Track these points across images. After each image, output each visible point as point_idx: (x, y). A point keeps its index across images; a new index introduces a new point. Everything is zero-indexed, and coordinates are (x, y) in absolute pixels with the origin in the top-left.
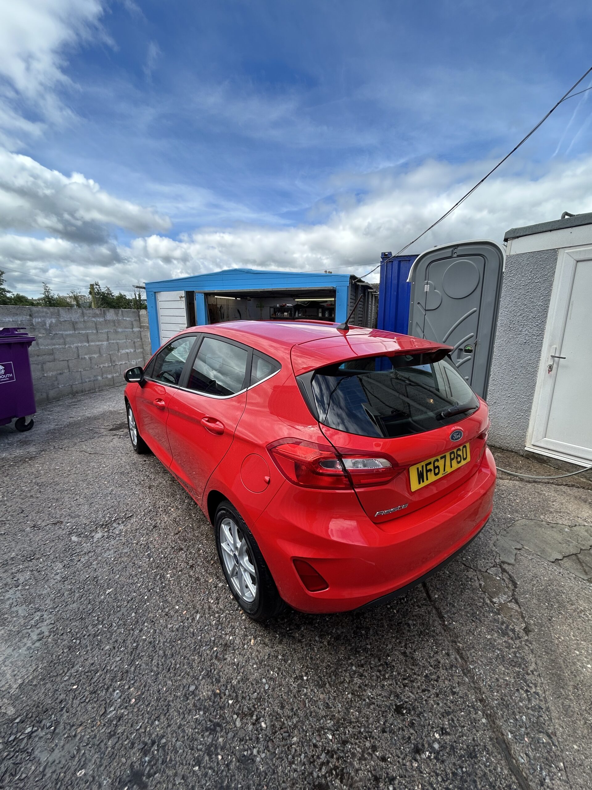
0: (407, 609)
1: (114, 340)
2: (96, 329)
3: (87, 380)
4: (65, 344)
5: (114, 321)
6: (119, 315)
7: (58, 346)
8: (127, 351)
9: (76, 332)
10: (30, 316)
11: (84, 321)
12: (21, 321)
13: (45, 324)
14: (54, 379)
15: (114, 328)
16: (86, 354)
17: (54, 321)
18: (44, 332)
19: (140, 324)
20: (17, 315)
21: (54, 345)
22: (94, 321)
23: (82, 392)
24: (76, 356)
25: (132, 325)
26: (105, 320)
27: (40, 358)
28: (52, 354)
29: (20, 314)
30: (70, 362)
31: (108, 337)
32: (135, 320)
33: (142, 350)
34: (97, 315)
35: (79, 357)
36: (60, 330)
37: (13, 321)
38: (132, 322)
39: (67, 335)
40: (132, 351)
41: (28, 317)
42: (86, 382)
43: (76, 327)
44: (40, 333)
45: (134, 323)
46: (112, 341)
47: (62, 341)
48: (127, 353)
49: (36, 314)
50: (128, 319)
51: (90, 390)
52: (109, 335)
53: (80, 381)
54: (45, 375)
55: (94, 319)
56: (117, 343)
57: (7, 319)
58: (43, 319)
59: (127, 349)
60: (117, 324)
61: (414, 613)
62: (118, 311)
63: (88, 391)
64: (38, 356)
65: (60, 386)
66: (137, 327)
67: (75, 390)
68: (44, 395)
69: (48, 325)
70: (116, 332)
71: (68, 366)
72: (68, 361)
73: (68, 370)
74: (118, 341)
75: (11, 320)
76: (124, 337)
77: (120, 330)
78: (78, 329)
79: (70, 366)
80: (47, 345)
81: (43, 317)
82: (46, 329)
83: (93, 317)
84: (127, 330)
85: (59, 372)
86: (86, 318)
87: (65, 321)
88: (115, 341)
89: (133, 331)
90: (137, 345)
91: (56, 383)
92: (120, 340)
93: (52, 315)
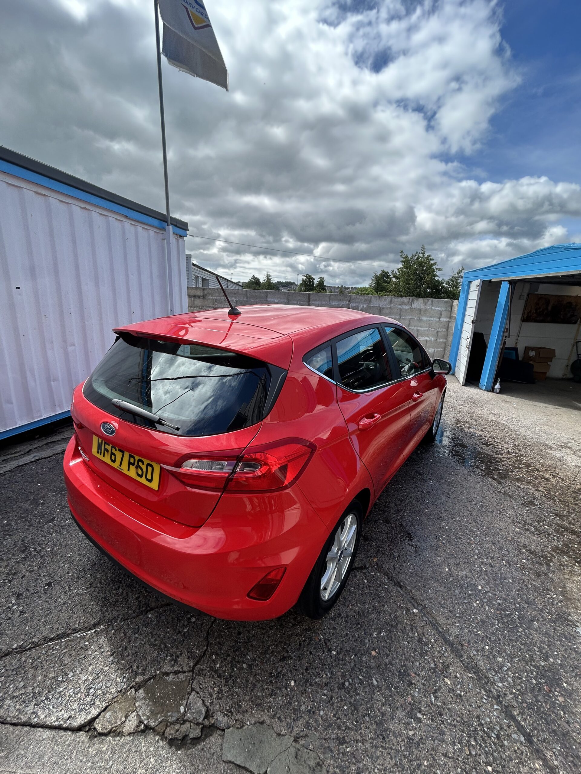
0: (135, 588)
1: (414, 326)
2: (400, 315)
5: (420, 310)
6: (428, 304)
8: (427, 338)
10: (349, 301)
11: (390, 308)
15: (419, 315)
17: (365, 306)
19: (451, 314)
22: (400, 308)
25: (441, 315)
26: (411, 308)
29: (343, 300)
31: (410, 323)
32: (445, 310)
33: (444, 340)
34: (405, 303)
38: (441, 312)
40: (433, 339)
43: (382, 312)
45: (443, 313)
46: (413, 328)
48: (426, 341)
49: (354, 300)
50: (436, 308)
52: (411, 322)
55: (400, 307)
56: (418, 330)
58: (357, 304)
59: (428, 337)
60: (422, 313)
61: (130, 594)
62: (428, 300)
66: (446, 317)
70: (420, 320)
74: (419, 328)
76: (428, 325)
77: (424, 318)
81: (358, 302)
83: (400, 305)
84: (433, 319)
86: (392, 305)
87: (374, 306)
88: (416, 328)
89: (440, 321)
90: (440, 334)
92: (421, 327)
93: (365, 301)
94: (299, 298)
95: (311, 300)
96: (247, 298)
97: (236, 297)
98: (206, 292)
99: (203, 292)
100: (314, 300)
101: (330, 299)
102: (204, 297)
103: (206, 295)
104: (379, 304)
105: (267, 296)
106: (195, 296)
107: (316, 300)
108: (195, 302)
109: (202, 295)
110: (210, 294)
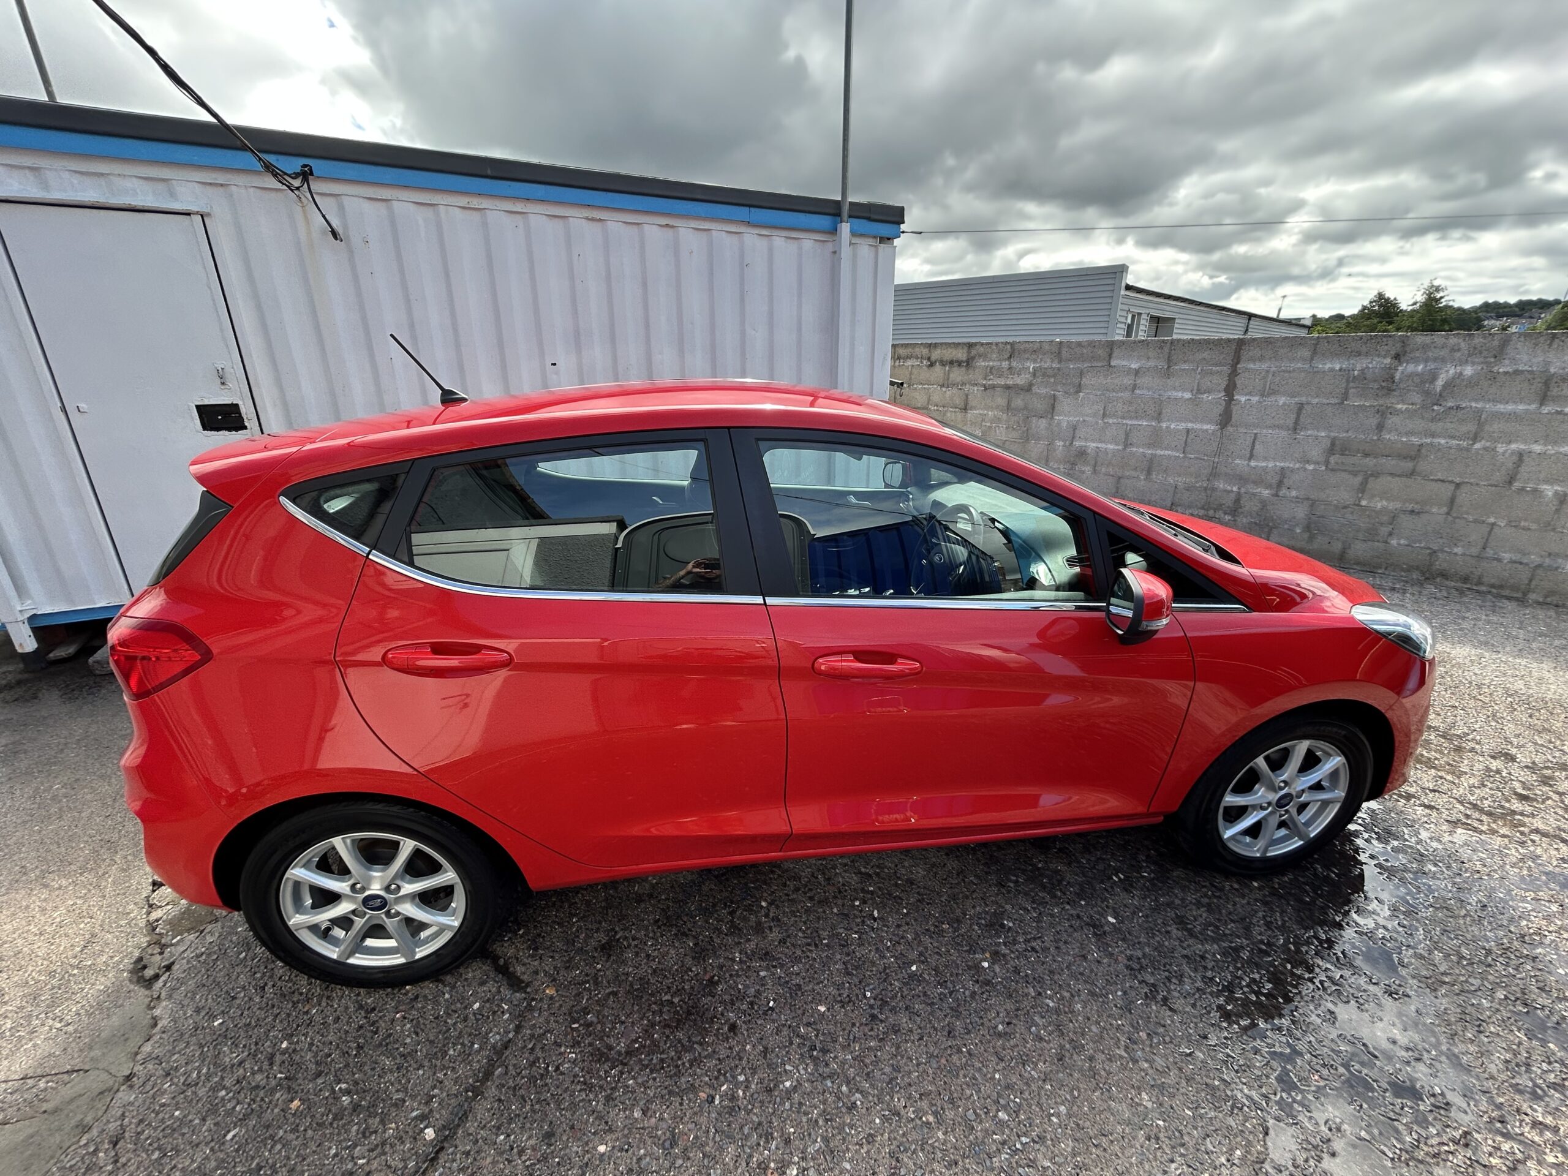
3: (1506, 556)
4: (1475, 438)
7: (1443, 441)
9: (1546, 410)
10: (1397, 357)
12: (1362, 371)
13: (1434, 377)
14: (1385, 519)
16: (1547, 481)
18: (1417, 398)
20: (1359, 354)
21: (1433, 436)
23: (1466, 579)
24: (1499, 477)
27: (1370, 462)
28: (1413, 458)
29: (1367, 354)
30: (1464, 489)
35: (1510, 483)
36: (1482, 398)
37: (1340, 370)
39: (1498, 416)
41: (1388, 361)
42: (1499, 560)
43: (1554, 391)
44: (1403, 402)
47: (1471, 427)
49: (1417, 354)
51: (1501, 587)
53: (1474, 551)
54: (1364, 503)
57: (1328, 366)
58: (1431, 366)
63: (1493, 586)
64: (1367, 455)
65: (1394, 542)
67: (1441, 563)
68: (1337, 547)
69: (1440, 383)
71: (1452, 501)
72: (1458, 486)
73: (1445, 509)
75: (1337, 367)
78: (1555, 400)
79: (1458, 501)
80: (1411, 433)
81: (1435, 359)
82: (1427, 393)
85: (1410, 507)
87: (1517, 372)
91: (1384, 530)
93: (1469, 355)
94: (1206, 355)
95: (1243, 358)
96: (1060, 362)
97: (1035, 361)
98: (973, 352)
99: (969, 352)
100: (1253, 360)
101: (1315, 352)
102: (968, 363)
103: (973, 358)
104: (1548, 364)
105: (1110, 356)
106: (951, 362)
107: (1262, 358)
108: (951, 375)
109: (965, 359)
110: (980, 356)
